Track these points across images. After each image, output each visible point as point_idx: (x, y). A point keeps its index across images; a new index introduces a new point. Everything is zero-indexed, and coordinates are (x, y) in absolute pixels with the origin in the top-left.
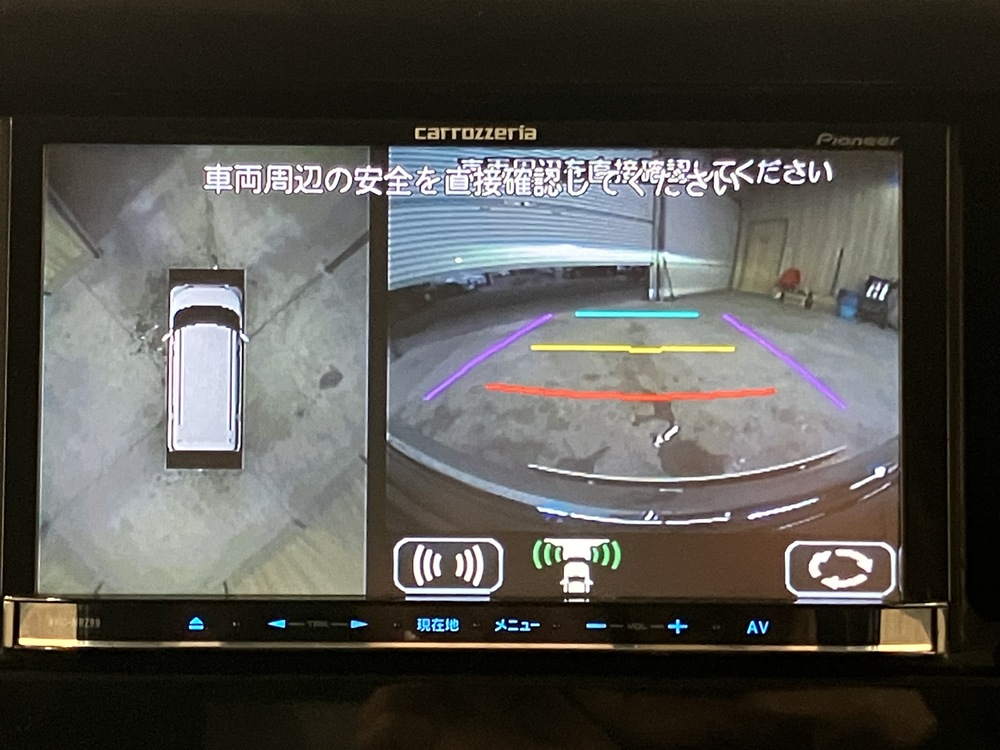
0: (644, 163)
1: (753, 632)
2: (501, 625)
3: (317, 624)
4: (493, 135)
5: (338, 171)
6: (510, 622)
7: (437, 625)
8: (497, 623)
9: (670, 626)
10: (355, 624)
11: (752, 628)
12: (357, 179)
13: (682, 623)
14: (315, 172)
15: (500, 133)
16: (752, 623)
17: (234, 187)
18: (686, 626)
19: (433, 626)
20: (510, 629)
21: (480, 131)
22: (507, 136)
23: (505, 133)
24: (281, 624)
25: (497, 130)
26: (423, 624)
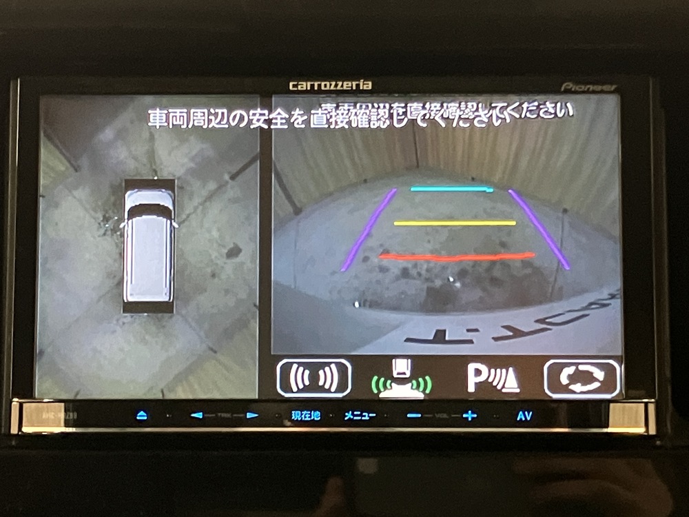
0: (445, 105)
1: (521, 419)
2: (349, 415)
3: (224, 415)
4: (342, 86)
5: (238, 112)
6: (355, 413)
7: (306, 416)
8: (347, 414)
9: (464, 416)
10: (249, 415)
11: (520, 416)
12: (251, 118)
13: (473, 413)
14: (223, 113)
15: (347, 85)
16: (521, 413)
17: (169, 124)
18: (475, 416)
19: (303, 416)
20: (355, 418)
21: (333, 83)
22: (352, 87)
23: (350, 85)
24: (199, 415)
25: (345, 83)
26: (296, 415)
